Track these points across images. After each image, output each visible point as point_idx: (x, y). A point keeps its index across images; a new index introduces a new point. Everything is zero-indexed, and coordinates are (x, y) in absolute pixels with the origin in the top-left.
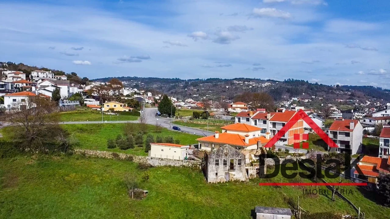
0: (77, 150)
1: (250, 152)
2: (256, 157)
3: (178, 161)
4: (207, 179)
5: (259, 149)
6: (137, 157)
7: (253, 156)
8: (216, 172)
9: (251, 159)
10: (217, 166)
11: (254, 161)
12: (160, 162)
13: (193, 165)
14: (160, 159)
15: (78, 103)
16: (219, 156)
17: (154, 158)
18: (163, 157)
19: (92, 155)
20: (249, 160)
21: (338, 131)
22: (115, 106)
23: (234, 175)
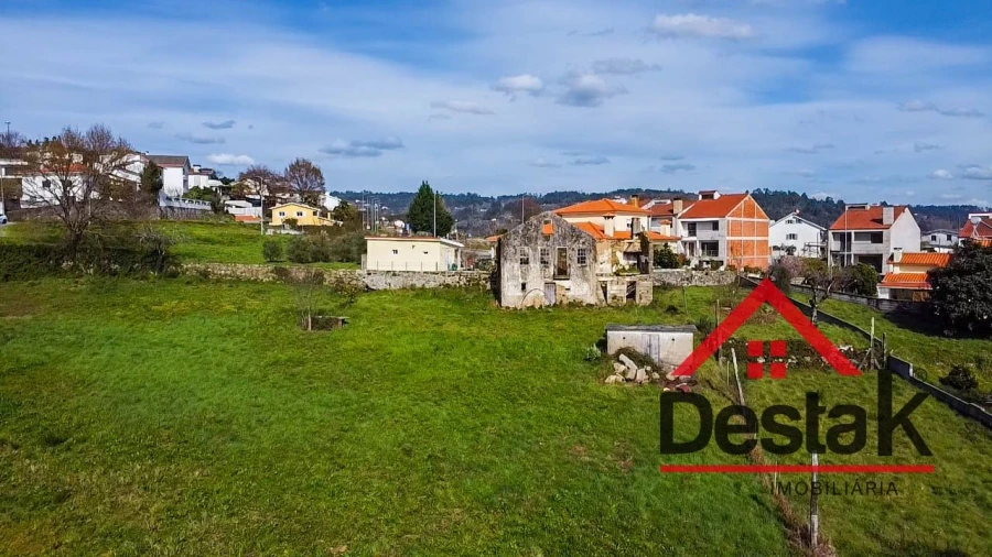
0: (188, 265)
1: (612, 246)
2: (629, 259)
3: (434, 273)
4: (500, 302)
5: (635, 238)
6: (334, 272)
7: (620, 255)
8: (521, 281)
9: (616, 263)
10: (525, 267)
11: (624, 268)
12: (389, 281)
13: (469, 281)
14: (388, 272)
15: (209, 208)
16: (530, 239)
17: (375, 272)
18: (397, 269)
19: (226, 275)
20: (610, 265)
21: (853, 231)
22: (300, 214)
23: (568, 289)
